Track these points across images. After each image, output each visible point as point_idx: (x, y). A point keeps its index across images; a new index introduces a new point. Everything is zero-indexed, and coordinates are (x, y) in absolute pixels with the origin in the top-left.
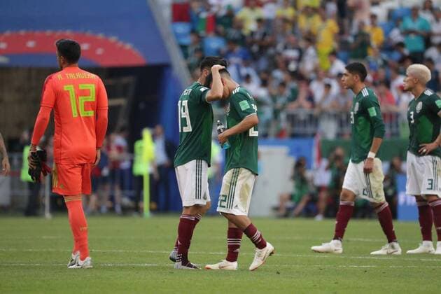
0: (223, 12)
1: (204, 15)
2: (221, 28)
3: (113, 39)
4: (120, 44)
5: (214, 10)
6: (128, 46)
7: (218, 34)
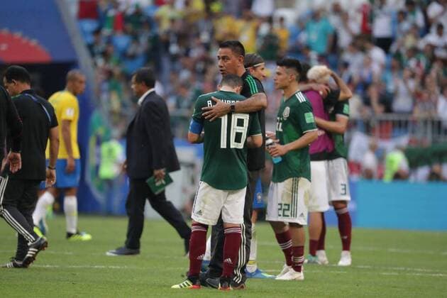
0: (130, 11)
1: (112, 13)
2: (129, 27)
3: (18, 35)
4: (25, 41)
5: (122, 8)
6: (34, 42)
7: (125, 32)
